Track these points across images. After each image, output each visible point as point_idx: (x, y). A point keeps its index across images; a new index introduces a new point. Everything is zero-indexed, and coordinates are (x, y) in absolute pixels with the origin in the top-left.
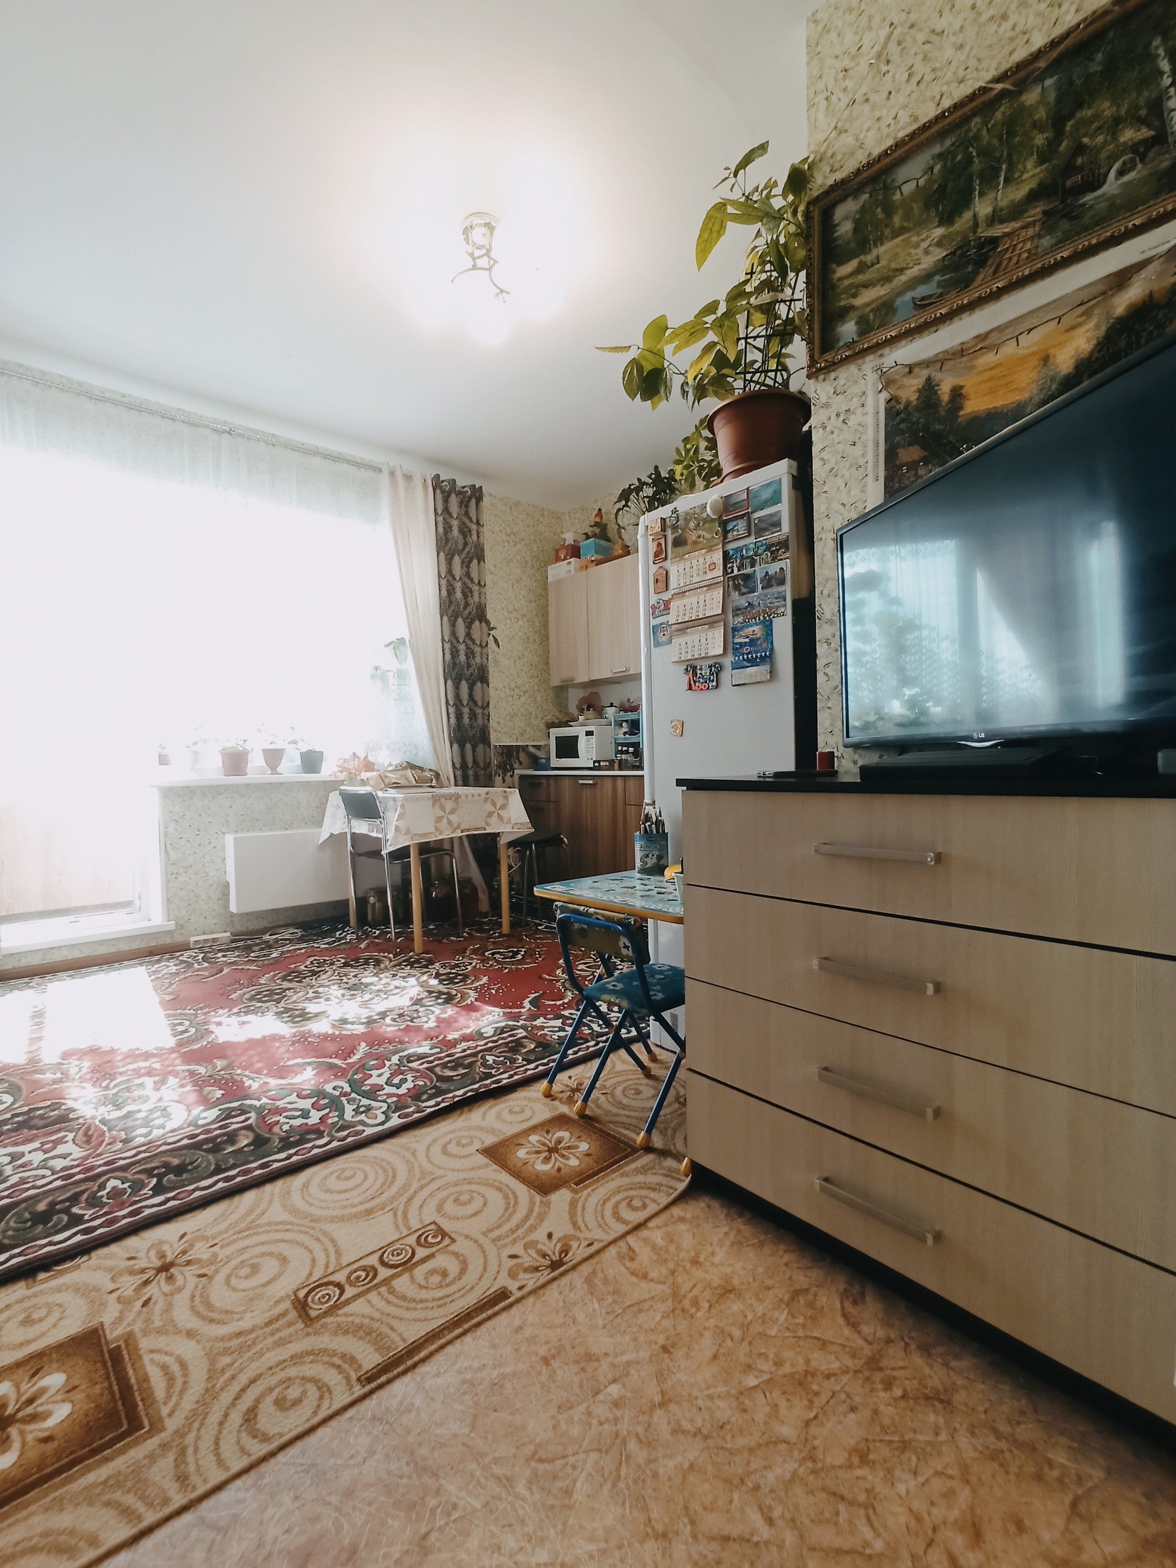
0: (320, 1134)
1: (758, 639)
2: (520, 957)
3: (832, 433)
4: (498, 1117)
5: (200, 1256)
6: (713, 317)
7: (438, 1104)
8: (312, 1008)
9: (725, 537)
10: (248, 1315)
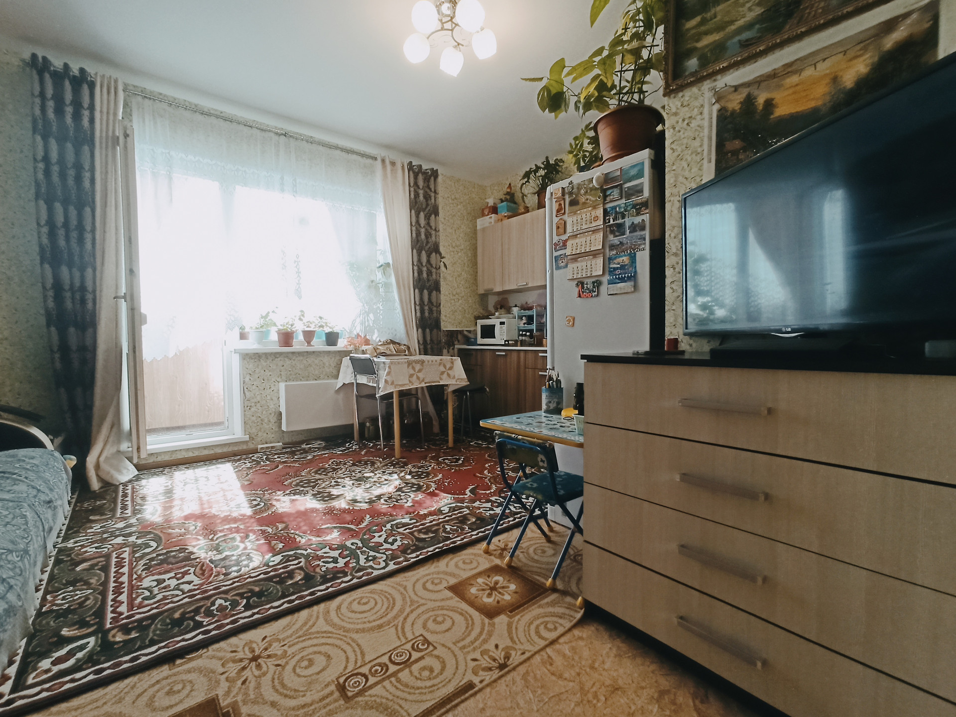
0: (346, 575)
1: (626, 265)
2: (460, 462)
3: (679, 131)
4: (456, 566)
5: (276, 652)
6: (600, 58)
7: (418, 556)
8: (335, 492)
9: (605, 199)
10: (308, 693)
